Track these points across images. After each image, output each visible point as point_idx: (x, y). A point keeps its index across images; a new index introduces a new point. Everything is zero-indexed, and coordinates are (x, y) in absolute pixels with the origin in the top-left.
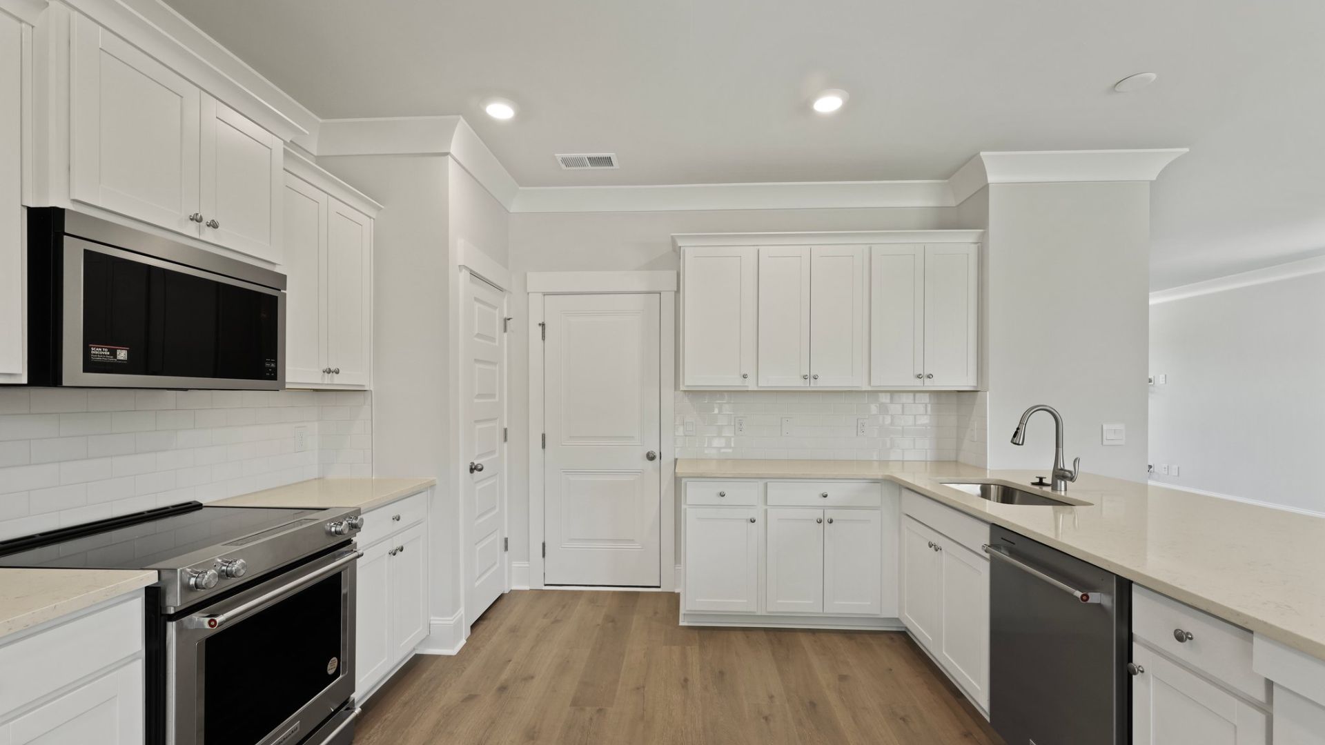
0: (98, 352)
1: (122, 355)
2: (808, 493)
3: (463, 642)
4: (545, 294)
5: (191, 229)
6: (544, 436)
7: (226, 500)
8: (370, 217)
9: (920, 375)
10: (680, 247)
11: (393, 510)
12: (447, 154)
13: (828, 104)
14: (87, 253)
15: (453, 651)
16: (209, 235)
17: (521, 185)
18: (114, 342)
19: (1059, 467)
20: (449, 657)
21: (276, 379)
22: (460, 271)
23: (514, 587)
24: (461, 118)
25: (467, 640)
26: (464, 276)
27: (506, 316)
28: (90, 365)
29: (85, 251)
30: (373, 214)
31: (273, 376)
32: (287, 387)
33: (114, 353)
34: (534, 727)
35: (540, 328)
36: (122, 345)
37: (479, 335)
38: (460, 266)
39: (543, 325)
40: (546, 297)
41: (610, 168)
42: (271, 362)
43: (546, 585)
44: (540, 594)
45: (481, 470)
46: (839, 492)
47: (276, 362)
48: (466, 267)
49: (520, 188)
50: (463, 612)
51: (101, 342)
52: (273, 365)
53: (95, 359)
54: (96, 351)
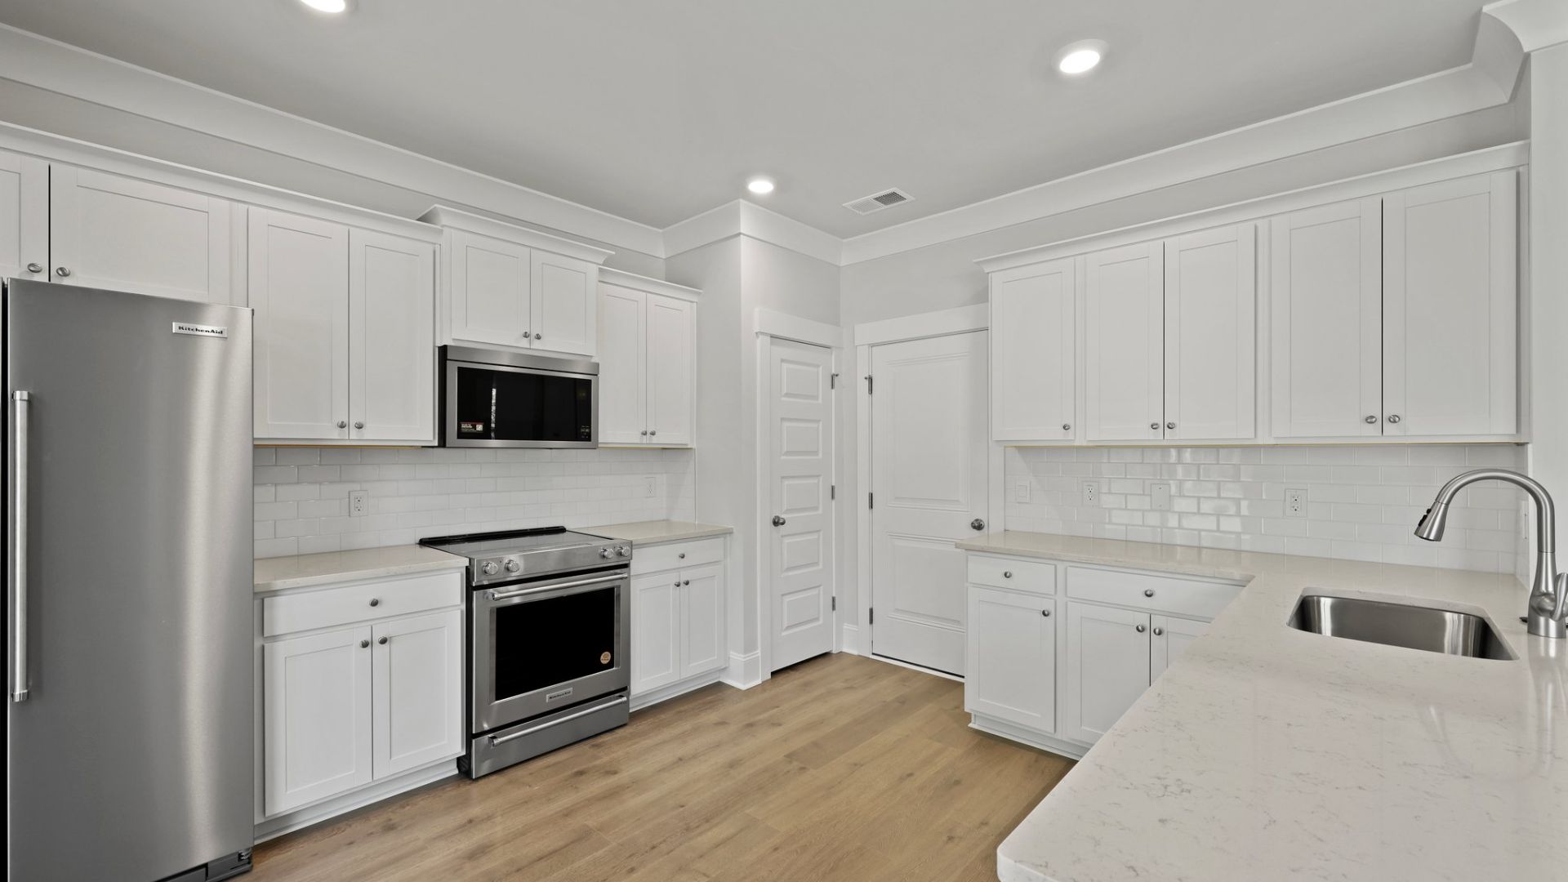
0: (466, 426)
1: (480, 427)
2: (1125, 586)
3: (759, 682)
4: (872, 346)
5: (524, 343)
6: (871, 496)
7: (581, 528)
8: (693, 302)
9: (1372, 417)
10: (988, 273)
11: (681, 548)
12: (740, 234)
13: (1080, 61)
14: (460, 369)
15: (743, 686)
16: (537, 344)
17: (844, 238)
18: (474, 420)
19: (1543, 589)
20: (739, 690)
21: (590, 440)
22: (758, 337)
23: (845, 650)
24: (741, 200)
25: (763, 682)
26: (761, 343)
27: (833, 372)
28: (461, 435)
29: (459, 368)
30: (695, 299)
31: (588, 438)
32: (599, 446)
33: (474, 427)
34: (741, 760)
35: (867, 382)
36: (479, 422)
37: (787, 395)
38: (757, 333)
39: (870, 380)
40: (874, 348)
41: (903, 202)
42: (586, 428)
43: (873, 654)
44: (862, 660)
45: (783, 524)
46: (1173, 592)
47: (590, 428)
48: (762, 333)
49: (845, 241)
50: (760, 654)
51: (466, 421)
52: (587, 430)
53: (463, 430)
54: (464, 426)
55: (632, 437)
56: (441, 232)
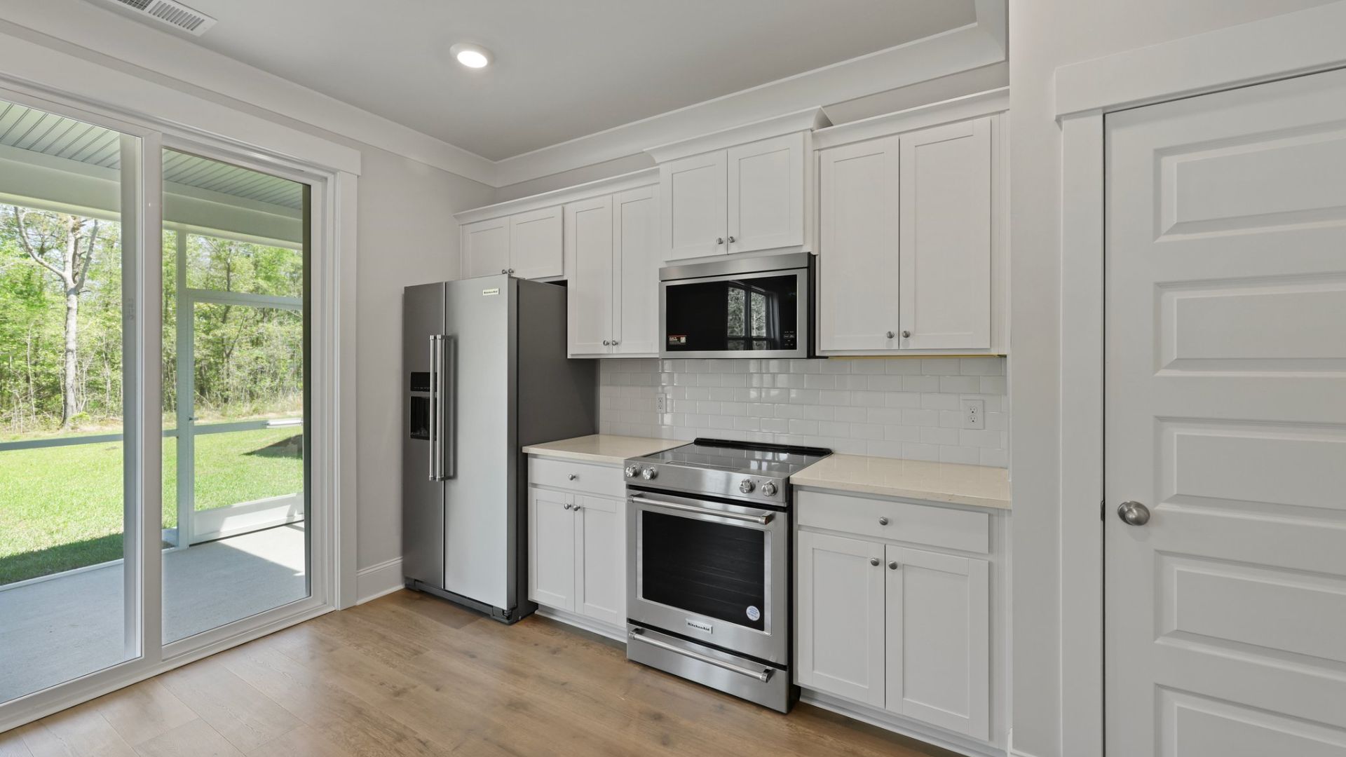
5: (721, 249)
16: (733, 248)
18: (679, 333)
21: (795, 348)
28: (670, 347)
29: (667, 287)
31: (793, 345)
36: (682, 334)
38: (1058, 120)
42: (790, 334)
47: (795, 333)
52: (791, 336)
53: (671, 343)
54: (672, 339)
55: (876, 342)
56: (657, 171)
